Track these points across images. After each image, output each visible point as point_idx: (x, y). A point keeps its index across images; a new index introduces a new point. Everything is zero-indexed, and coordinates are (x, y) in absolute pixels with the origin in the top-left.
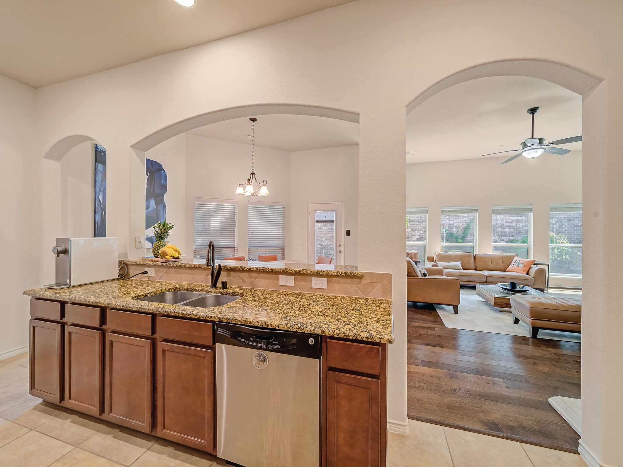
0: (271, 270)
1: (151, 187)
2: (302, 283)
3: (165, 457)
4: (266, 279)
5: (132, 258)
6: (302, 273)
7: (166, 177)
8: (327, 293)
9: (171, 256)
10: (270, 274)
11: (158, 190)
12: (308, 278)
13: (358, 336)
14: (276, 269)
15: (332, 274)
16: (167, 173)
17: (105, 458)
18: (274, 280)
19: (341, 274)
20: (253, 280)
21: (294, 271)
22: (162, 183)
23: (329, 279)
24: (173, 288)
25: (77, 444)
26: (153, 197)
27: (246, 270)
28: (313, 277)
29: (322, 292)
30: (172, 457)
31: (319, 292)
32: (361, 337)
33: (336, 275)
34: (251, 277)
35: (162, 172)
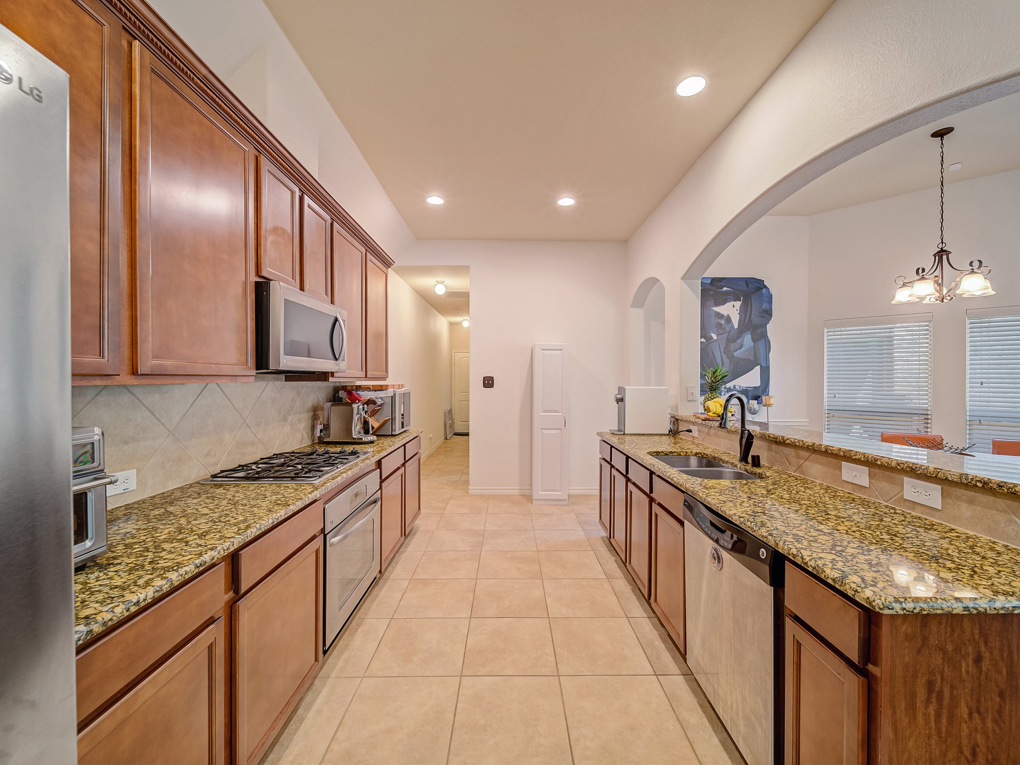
0: (824, 449)
1: (745, 317)
2: (884, 484)
3: (656, 633)
4: (821, 464)
5: (684, 412)
6: (879, 463)
7: (770, 297)
8: (940, 518)
9: (714, 413)
10: (827, 457)
11: (756, 320)
12: (898, 476)
13: (821, 572)
14: (834, 449)
15: (946, 478)
16: (772, 291)
17: (618, 598)
18: (833, 468)
19: (970, 482)
20: (802, 462)
21: (865, 456)
22: (764, 307)
23: (945, 487)
24: (700, 453)
25: (609, 577)
26: (749, 330)
27: (789, 443)
28: (907, 477)
29: (927, 514)
30: (661, 638)
31: (922, 513)
32: (825, 574)
33: (956, 482)
34: (798, 457)
35: (764, 290)
